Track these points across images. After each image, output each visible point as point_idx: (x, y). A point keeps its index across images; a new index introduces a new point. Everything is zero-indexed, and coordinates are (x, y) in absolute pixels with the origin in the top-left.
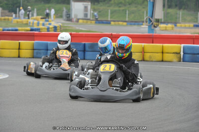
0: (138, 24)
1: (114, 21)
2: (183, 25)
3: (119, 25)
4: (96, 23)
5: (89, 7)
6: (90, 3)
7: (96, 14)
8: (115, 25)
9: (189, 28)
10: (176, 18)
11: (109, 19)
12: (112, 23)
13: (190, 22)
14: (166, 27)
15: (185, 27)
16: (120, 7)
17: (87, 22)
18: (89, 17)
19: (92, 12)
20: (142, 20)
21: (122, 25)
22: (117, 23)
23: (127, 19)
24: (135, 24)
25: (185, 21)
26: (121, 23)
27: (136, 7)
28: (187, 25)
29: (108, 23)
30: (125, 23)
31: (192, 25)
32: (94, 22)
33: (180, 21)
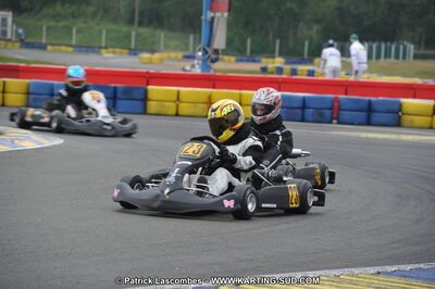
0: (93, 52)
1: (52, 45)
2: (165, 55)
3: (60, 51)
4: (21, 47)
5: (10, 20)
6: (10, 13)
7: (20, 31)
8: (54, 51)
9: (176, 59)
10: (154, 43)
11: (44, 41)
12: (49, 48)
13: (176, 49)
14: (151, 59)
15: (169, 58)
16: (58, 21)
17: (6, 45)
18: (9, 36)
19: (15, 27)
20: (98, 44)
21: (66, 52)
22: (57, 48)
23: (74, 42)
24: (86, 51)
25: (167, 48)
26: (63, 48)
27: (85, 22)
28: (173, 55)
29: (43, 47)
30: (71, 49)
31: (180, 55)
32: (18, 45)
33: (162, 48)
